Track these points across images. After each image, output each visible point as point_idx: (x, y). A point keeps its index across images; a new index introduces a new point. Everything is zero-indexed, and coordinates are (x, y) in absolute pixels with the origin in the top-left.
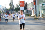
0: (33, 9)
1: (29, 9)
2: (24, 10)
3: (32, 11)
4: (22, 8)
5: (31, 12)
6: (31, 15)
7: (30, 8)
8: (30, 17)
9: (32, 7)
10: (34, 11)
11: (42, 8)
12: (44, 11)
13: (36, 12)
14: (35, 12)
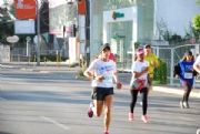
0: (75, 31)
1: (58, 32)
2: (32, 36)
3: (70, 39)
4: (25, 26)
5: (67, 44)
6: (65, 59)
7: (60, 25)
8: (60, 66)
9: (68, 24)
10: (78, 40)
11: (113, 31)
12: (121, 42)
13: (88, 45)
14: (83, 45)
